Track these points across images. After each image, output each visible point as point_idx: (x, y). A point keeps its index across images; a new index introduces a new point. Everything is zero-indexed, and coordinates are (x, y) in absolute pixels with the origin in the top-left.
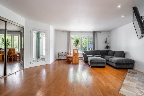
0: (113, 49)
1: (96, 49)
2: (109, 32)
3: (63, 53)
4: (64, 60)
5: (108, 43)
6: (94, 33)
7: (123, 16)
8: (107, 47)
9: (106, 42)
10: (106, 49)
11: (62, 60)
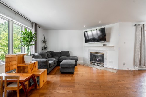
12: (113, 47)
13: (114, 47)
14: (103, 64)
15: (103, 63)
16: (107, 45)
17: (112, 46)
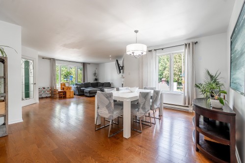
0: (101, 81)
1: (86, 82)
2: (97, 65)
3: (44, 88)
4: (47, 97)
5: (96, 75)
6: (84, 64)
8: (96, 80)
9: (95, 74)
10: (95, 82)
11: (44, 98)
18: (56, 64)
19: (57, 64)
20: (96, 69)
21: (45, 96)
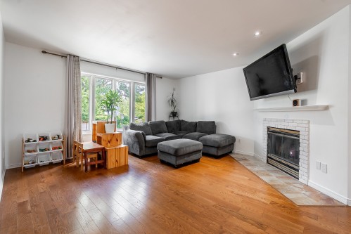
2: (176, 79)
4: (51, 165)
7: (235, 55)
10: (172, 119)
12: (327, 108)
13: (331, 109)
14: (298, 171)
15: (296, 167)
16: (310, 104)
17: (325, 104)
18: (82, 73)
19: (85, 73)
20: (174, 90)
21: (46, 162)
